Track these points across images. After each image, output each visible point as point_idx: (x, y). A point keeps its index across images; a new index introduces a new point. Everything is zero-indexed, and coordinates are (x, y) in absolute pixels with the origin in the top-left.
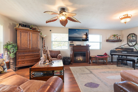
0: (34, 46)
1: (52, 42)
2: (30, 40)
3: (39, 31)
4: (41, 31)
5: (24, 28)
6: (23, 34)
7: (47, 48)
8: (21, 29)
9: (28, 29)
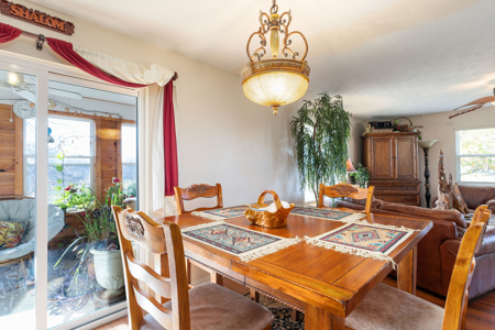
0: (405, 173)
1: (459, 157)
2: (394, 158)
3: (415, 131)
4: (420, 130)
5: (381, 131)
6: (378, 144)
7: (451, 178)
8: (375, 135)
9: (390, 131)
